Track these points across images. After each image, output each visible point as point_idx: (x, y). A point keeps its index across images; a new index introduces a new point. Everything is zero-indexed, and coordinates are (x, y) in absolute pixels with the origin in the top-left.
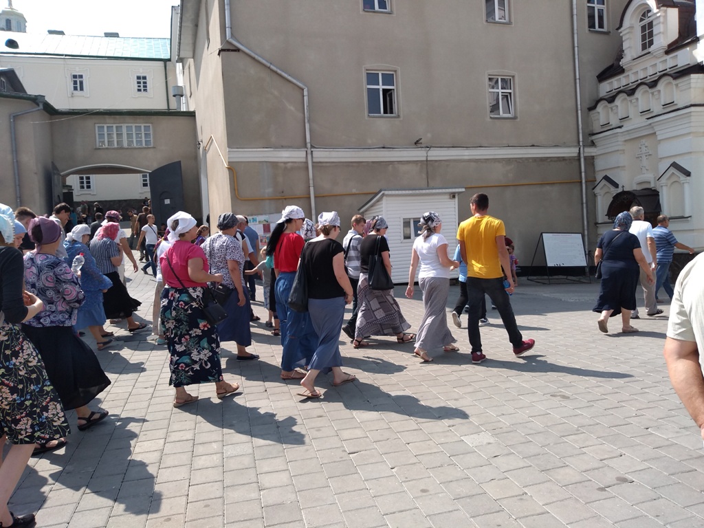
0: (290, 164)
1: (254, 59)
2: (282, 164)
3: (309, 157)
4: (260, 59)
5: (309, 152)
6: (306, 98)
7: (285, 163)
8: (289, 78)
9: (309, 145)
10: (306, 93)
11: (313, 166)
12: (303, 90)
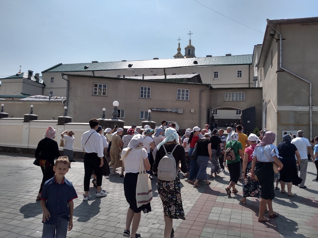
0: (302, 112)
1: (290, 73)
2: (299, 112)
3: (311, 109)
4: (292, 73)
5: (311, 107)
6: (311, 87)
7: (300, 111)
8: (304, 80)
9: (311, 105)
10: (311, 85)
11: (312, 113)
12: (310, 84)
